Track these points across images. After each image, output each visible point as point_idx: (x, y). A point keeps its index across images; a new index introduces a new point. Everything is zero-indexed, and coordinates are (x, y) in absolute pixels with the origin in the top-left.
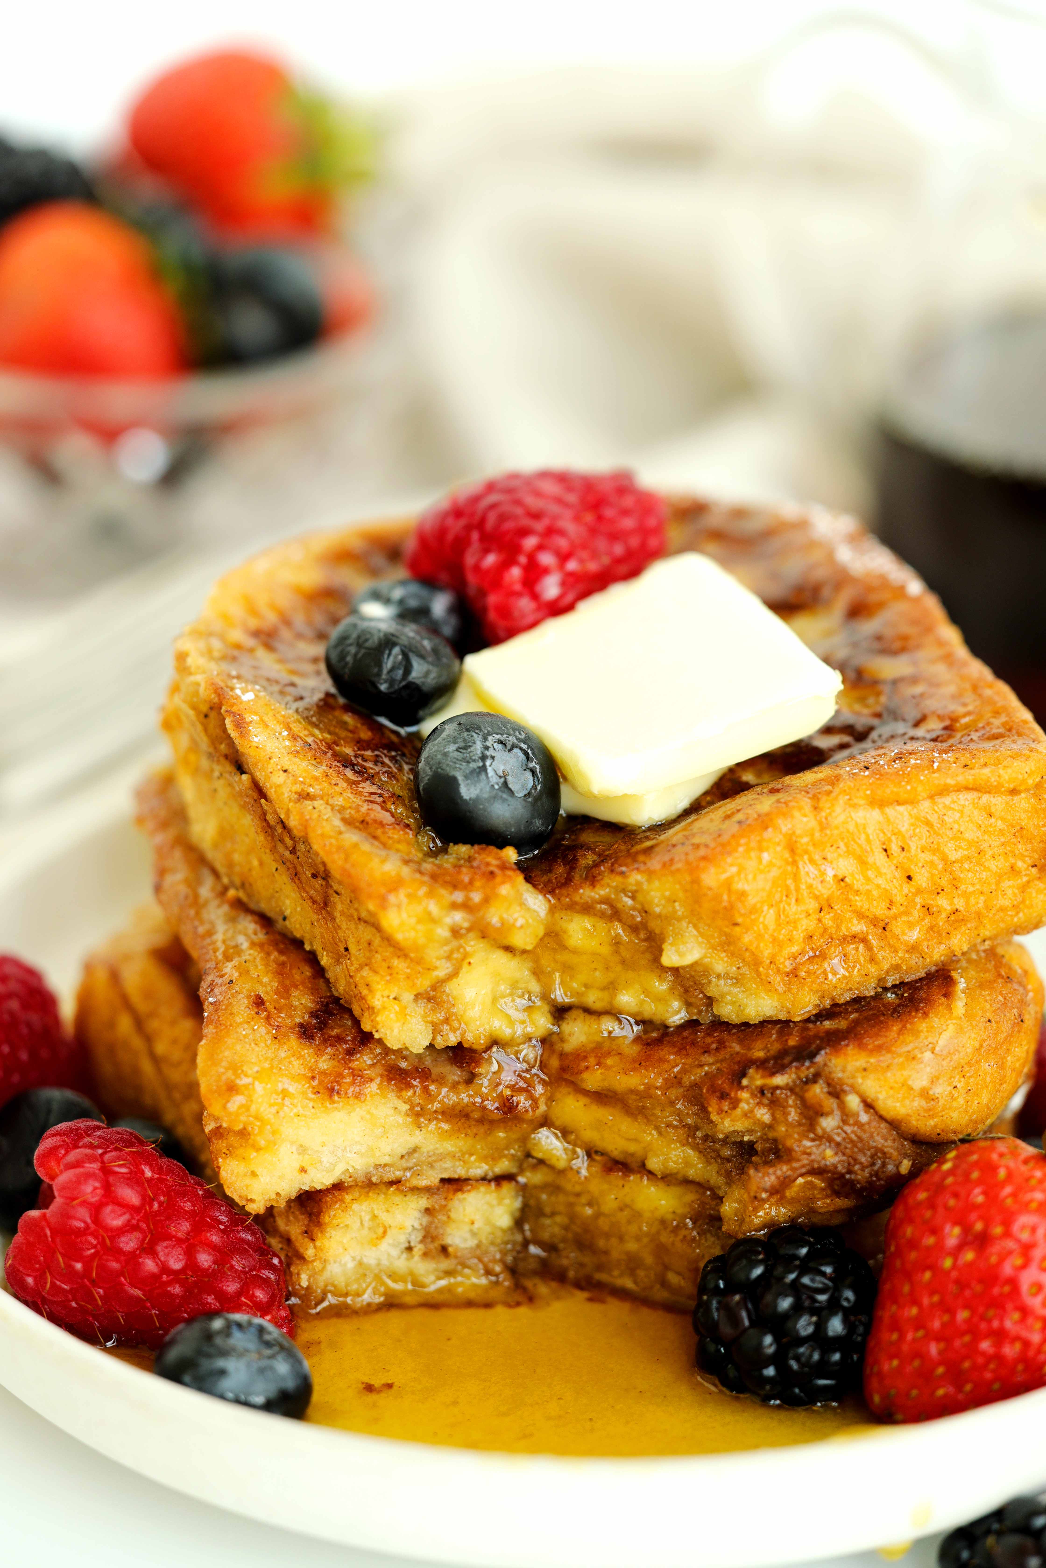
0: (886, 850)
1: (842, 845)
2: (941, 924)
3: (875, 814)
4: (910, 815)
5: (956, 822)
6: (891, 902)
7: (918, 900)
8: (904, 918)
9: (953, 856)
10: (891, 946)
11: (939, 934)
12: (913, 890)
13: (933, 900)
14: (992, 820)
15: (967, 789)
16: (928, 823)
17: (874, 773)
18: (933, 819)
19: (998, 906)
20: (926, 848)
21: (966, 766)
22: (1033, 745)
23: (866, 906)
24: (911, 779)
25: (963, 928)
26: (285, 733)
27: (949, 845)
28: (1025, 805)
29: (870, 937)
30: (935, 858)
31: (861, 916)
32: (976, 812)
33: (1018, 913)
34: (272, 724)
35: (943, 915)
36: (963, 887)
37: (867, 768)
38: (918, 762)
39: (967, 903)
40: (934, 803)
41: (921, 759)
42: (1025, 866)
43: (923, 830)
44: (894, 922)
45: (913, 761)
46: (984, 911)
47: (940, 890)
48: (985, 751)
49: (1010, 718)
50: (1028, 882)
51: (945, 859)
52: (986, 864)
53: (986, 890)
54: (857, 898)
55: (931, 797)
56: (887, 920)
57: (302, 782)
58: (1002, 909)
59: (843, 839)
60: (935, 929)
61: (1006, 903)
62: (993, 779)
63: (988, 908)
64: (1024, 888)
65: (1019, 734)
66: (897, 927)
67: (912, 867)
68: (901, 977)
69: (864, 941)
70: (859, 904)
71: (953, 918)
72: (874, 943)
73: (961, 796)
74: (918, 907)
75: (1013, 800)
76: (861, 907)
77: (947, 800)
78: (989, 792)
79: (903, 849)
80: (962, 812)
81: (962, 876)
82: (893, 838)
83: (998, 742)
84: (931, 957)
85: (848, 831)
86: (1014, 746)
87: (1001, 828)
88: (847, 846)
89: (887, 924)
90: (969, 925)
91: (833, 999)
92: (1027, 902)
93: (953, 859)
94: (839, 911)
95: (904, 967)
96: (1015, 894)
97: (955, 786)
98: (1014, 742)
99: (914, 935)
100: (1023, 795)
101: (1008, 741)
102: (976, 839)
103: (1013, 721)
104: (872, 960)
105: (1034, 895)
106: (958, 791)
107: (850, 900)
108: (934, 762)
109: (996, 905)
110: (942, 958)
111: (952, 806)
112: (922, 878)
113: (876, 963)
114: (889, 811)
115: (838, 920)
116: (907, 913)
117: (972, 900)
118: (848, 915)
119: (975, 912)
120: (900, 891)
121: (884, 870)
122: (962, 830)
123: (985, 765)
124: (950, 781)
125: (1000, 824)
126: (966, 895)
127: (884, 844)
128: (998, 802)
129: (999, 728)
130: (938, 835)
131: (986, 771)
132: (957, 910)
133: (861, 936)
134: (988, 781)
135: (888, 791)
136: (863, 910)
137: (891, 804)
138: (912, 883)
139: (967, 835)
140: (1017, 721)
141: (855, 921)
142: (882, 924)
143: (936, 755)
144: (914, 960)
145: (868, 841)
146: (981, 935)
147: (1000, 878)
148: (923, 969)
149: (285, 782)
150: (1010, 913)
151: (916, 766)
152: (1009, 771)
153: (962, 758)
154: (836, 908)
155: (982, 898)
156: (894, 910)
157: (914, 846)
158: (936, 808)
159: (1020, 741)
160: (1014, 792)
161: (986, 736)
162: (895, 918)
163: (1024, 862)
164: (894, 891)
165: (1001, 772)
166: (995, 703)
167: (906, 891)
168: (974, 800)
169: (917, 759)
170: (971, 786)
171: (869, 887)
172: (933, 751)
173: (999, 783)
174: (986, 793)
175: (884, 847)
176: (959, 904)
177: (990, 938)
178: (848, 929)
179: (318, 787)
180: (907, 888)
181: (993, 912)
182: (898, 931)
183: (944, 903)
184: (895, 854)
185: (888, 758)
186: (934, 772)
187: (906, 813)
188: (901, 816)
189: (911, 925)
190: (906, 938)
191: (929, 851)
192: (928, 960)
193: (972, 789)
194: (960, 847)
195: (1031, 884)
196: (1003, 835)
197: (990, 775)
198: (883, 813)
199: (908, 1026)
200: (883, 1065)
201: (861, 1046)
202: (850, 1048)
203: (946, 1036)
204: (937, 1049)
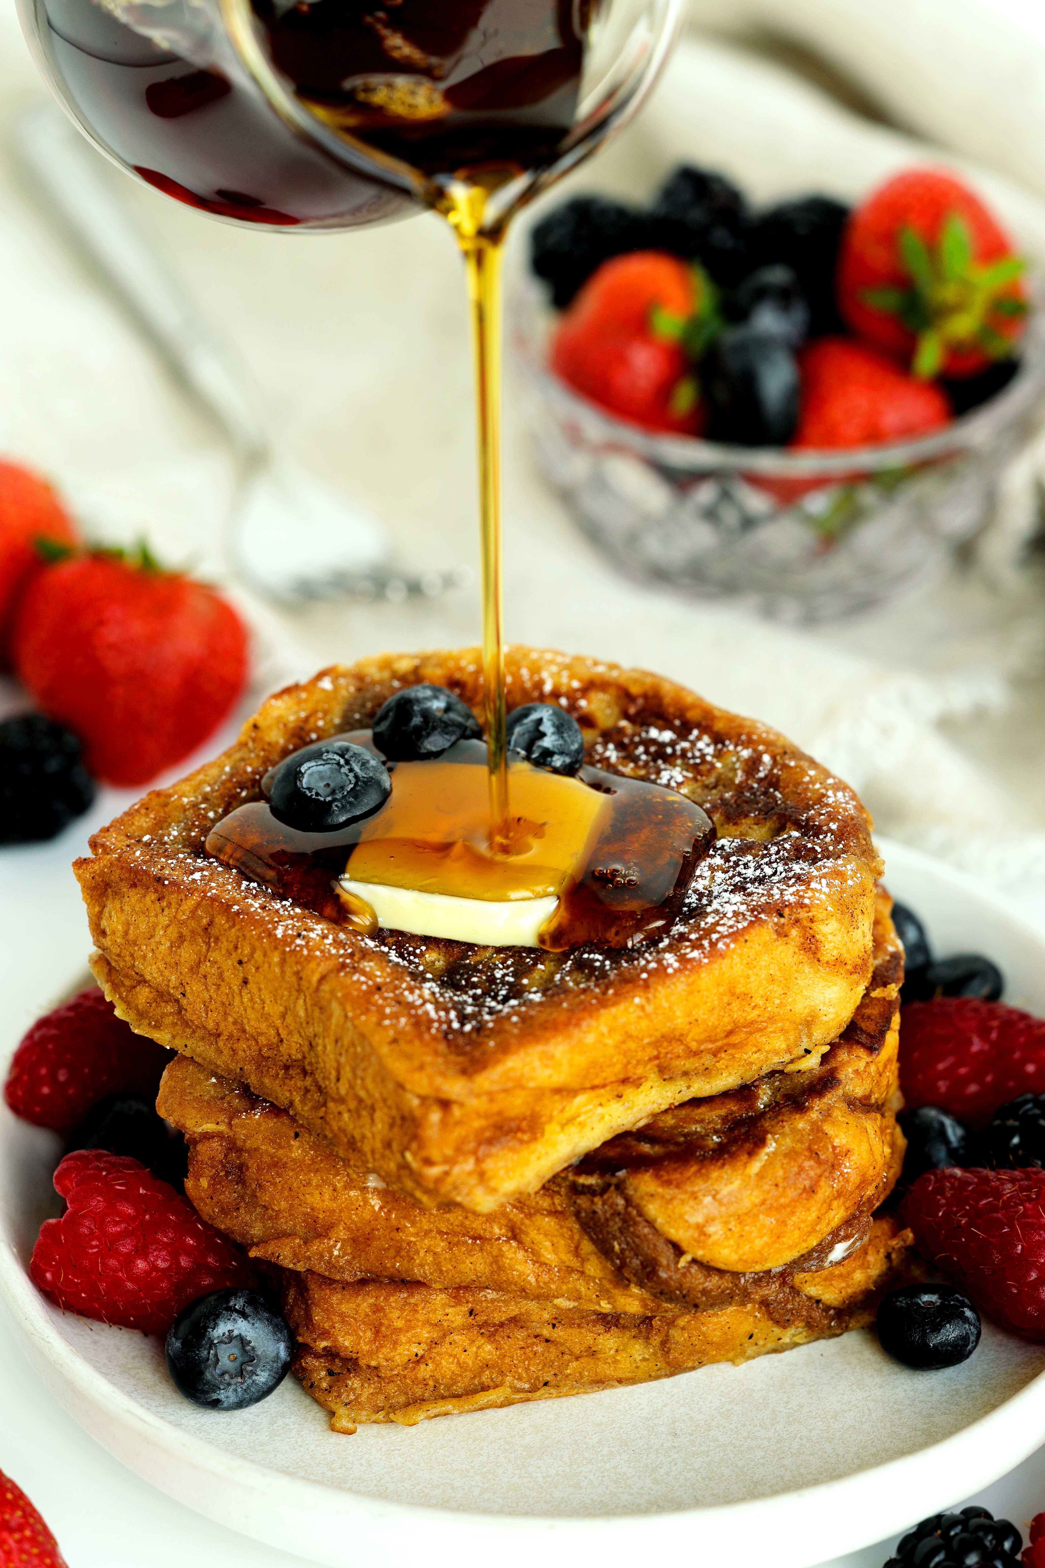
199: (703, 1171)
200: (668, 1197)
201: (657, 1176)
202: (648, 1174)
203: (730, 1188)
204: (719, 1197)
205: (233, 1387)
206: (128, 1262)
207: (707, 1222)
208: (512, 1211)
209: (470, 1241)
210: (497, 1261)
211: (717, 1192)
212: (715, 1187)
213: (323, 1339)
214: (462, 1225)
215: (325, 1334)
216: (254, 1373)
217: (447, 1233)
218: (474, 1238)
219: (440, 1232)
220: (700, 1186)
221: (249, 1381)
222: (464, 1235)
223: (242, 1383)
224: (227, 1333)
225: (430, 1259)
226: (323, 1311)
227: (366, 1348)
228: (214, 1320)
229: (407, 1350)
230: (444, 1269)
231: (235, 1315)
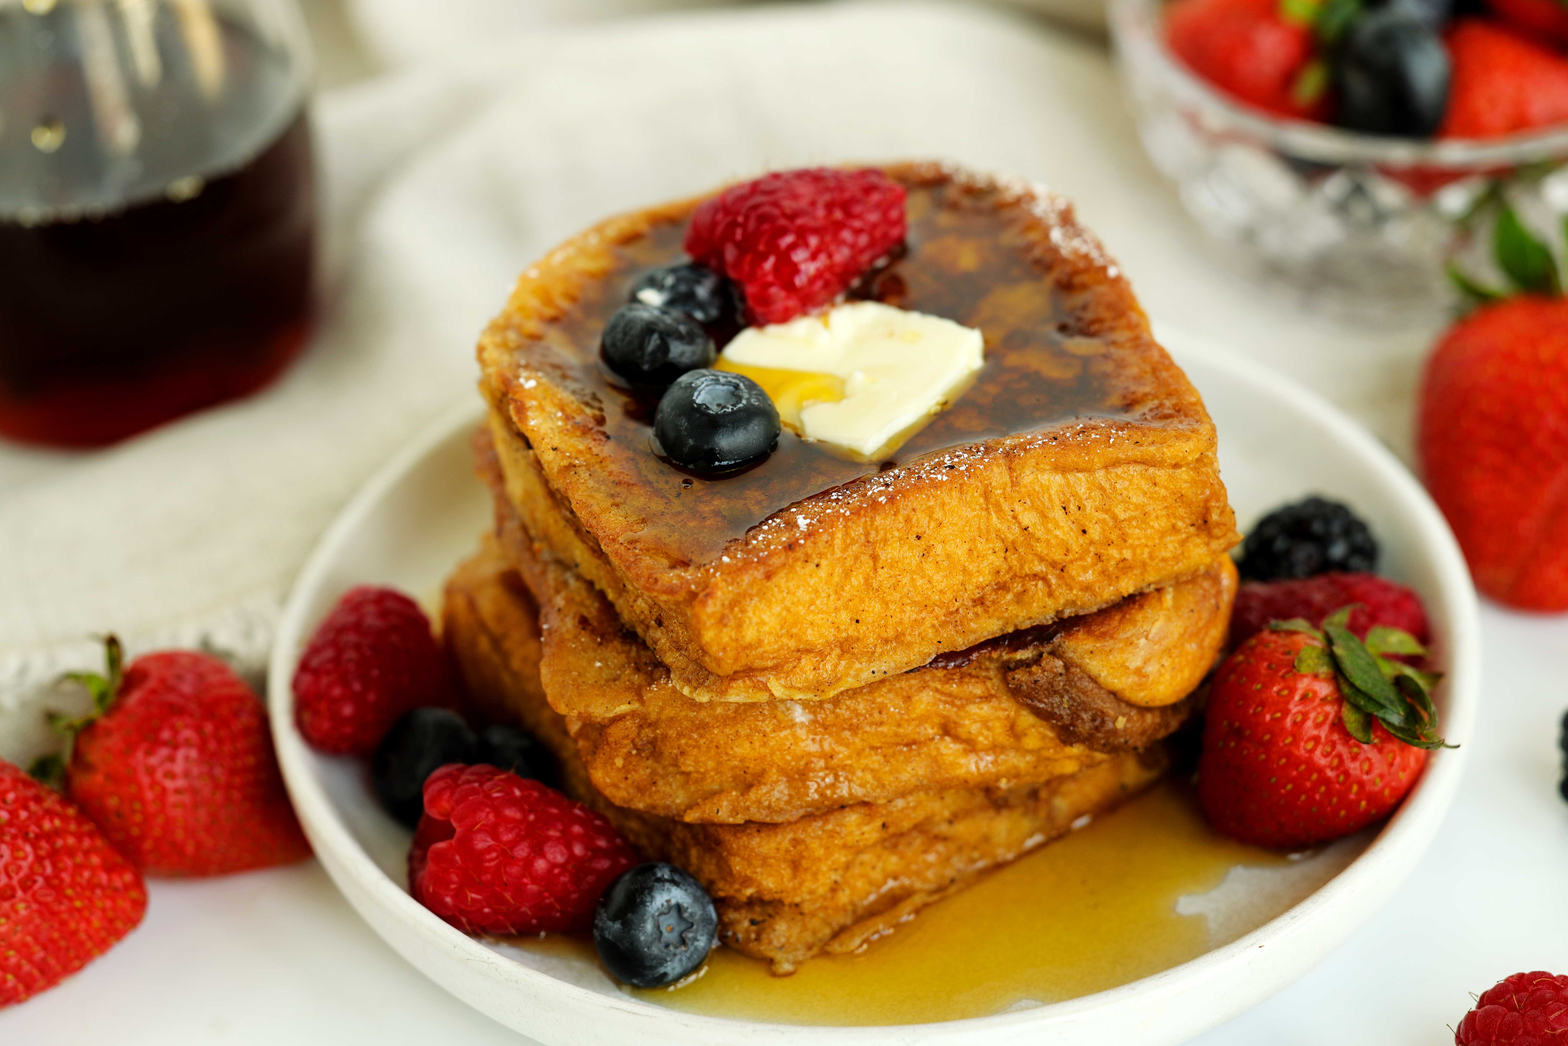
0: (1064, 508)
1: (1028, 502)
2: (1111, 569)
3: (1058, 478)
4: (1087, 481)
5: (1125, 489)
6: (1068, 550)
7: (1092, 549)
8: (1079, 563)
9: (1122, 516)
10: (1067, 585)
11: (1109, 577)
12: (1087, 541)
13: (1104, 549)
14: (1157, 488)
15: (1136, 462)
16: (1102, 488)
17: (1060, 444)
18: (1107, 486)
19: (1160, 557)
20: (1099, 509)
21: (1137, 442)
22: (1196, 426)
23: (1046, 552)
24: (1089, 451)
25: (1130, 574)
26: (560, 414)
27: (1119, 506)
28: (1185, 476)
29: (1049, 577)
30: (1106, 516)
31: (1042, 559)
32: (1143, 482)
33: (1177, 563)
34: (549, 408)
35: (1113, 563)
36: (1130, 541)
37: (1055, 439)
38: (1098, 437)
39: (1134, 554)
40: (1108, 473)
41: (1101, 435)
42: (1184, 526)
43: (1096, 494)
44: (1070, 565)
45: (1093, 436)
46: (1148, 561)
47: (1110, 543)
48: (1155, 430)
49: (1180, 400)
50: (1187, 538)
51: (1114, 517)
52: (1151, 523)
53: (1150, 543)
54: (1038, 544)
55: (1106, 467)
56: (1064, 564)
57: (569, 457)
58: (1164, 560)
59: (1029, 496)
60: (1106, 573)
61: (1167, 554)
62: (1158, 456)
63: (1152, 558)
64: (1183, 543)
65: (1186, 416)
66: (1073, 570)
67: (1087, 523)
68: (1076, 611)
69: (1045, 579)
70: (1039, 549)
71: (1121, 565)
72: (1053, 581)
73: (1131, 468)
74: (1092, 554)
75: (1175, 473)
76: (1041, 552)
77: (1119, 471)
78: (1155, 466)
79: (1079, 508)
80: (1131, 481)
81: (1130, 532)
82: (1072, 498)
83: (1169, 421)
84: (1102, 596)
85: (1035, 490)
86: (1180, 426)
87: (1164, 494)
88: (1033, 503)
89: (1065, 566)
90: (1135, 572)
91: (1016, 626)
92: (1186, 554)
93: (1122, 519)
94: (1022, 553)
95: (1079, 603)
96: (1175, 548)
97: (1125, 459)
98: (1181, 422)
99: (1089, 576)
100: (1184, 469)
101: (1176, 421)
102: (1142, 504)
103: (1182, 404)
104: (1050, 594)
105: (1192, 548)
106: (1129, 463)
107: (1032, 546)
108: (1110, 438)
109: (1158, 556)
110: (1112, 597)
111: (1123, 475)
112: (1095, 532)
113: (1054, 598)
114: (1071, 477)
115: (1022, 562)
116: (1081, 559)
117: (1138, 551)
118: (1030, 557)
119: (1140, 562)
120: (1076, 543)
121: (1061, 524)
122: (1130, 495)
123: (1153, 443)
124: (1121, 456)
125: (1163, 492)
126: (1133, 548)
127: (1064, 503)
128: (1161, 474)
129: (1169, 408)
130: (1110, 498)
131: (1152, 449)
132: (1125, 559)
133: (1041, 575)
134: (1154, 457)
135: (1070, 460)
136: (1043, 555)
137: (1072, 471)
138: (1087, 536)
139: (1134, 500)
140: (1185, 403)
141: (1036, 563)
142: (1060, 566)
143: (1114, 432)
144: (1087, 597)
145: (1050, 499)
146: (1146, 580)
147: (1163, 534)
148: (1096, 604)
149: (554, 458)
150: (1171, 563)
151: (1096, 441)
152: (1172, 449)
153: (1135, 436)
154: (1020, 550)
155: (1147, 550)
156: (1070, 557)
157: (1089, 505)
158: (1109, 476)
159: (1186, 421)
160: (1176, 466)
161: (1158, 416)
162: (1071, 562)
163: (1184, 522)
164: (1071, 542)
165: (1165, 450)
166: (1169, 385)
167: (1081, 542)
168: (1141, 471)
169: (1097, 434)
170: (1139, 460)
171: (1049, 537)
172: (1112, 428)
173: (1163, 459)
174: (1152, 466)
175: (1064, 506)
176: (1127, 554)
177: (1155, 583)
178: (1030, 568)
179: (581, 459)
180: (1082, 540)
181: (1156, 561)
182: (1074, 573)
183: (1114, 552)
184: (1072, 512)
185: (1074, 431)
186: (1110, 447)
187: (1083, 479)
188: (1080, 482)
189: (1085, 569)
190: (1081, 579)
191: (1102, 511)
192: (1099, 599)
193: (1140, 463)
194: (1129, 509)
195: (1190, 540)
196: (1166, 500)
197: (1155, 452)
198: (1064, 477)
199: (1128, 616)
200: (1107, 649)
201: (1089, 633)
202: (1081, 633)
203: (1158, 625)
204: (1150, 636)
205: (678, 957)
206: (528, 864)
207: (1145, 663)
208: (945, 708)
209: (905, 749)
210: (936, 760)
211: (1148, 632)
212: (1145, 628)
213: (748, 887)
214: (896, 735)
215: (747, 881)
216: (695, 939)
217: (881, 748)
218: (908, 745)
219: (873, 748)
220: (1128, 632)
221: (692, 948)
222: (898, 744)
223: (686, 951)
224: (665, 904)
225: (869, 777)
226: (743, 858)
227: (790, 885)
228: (649, 894)
229: (827, 877)
230: (886, 782)
231: (667, 885)
